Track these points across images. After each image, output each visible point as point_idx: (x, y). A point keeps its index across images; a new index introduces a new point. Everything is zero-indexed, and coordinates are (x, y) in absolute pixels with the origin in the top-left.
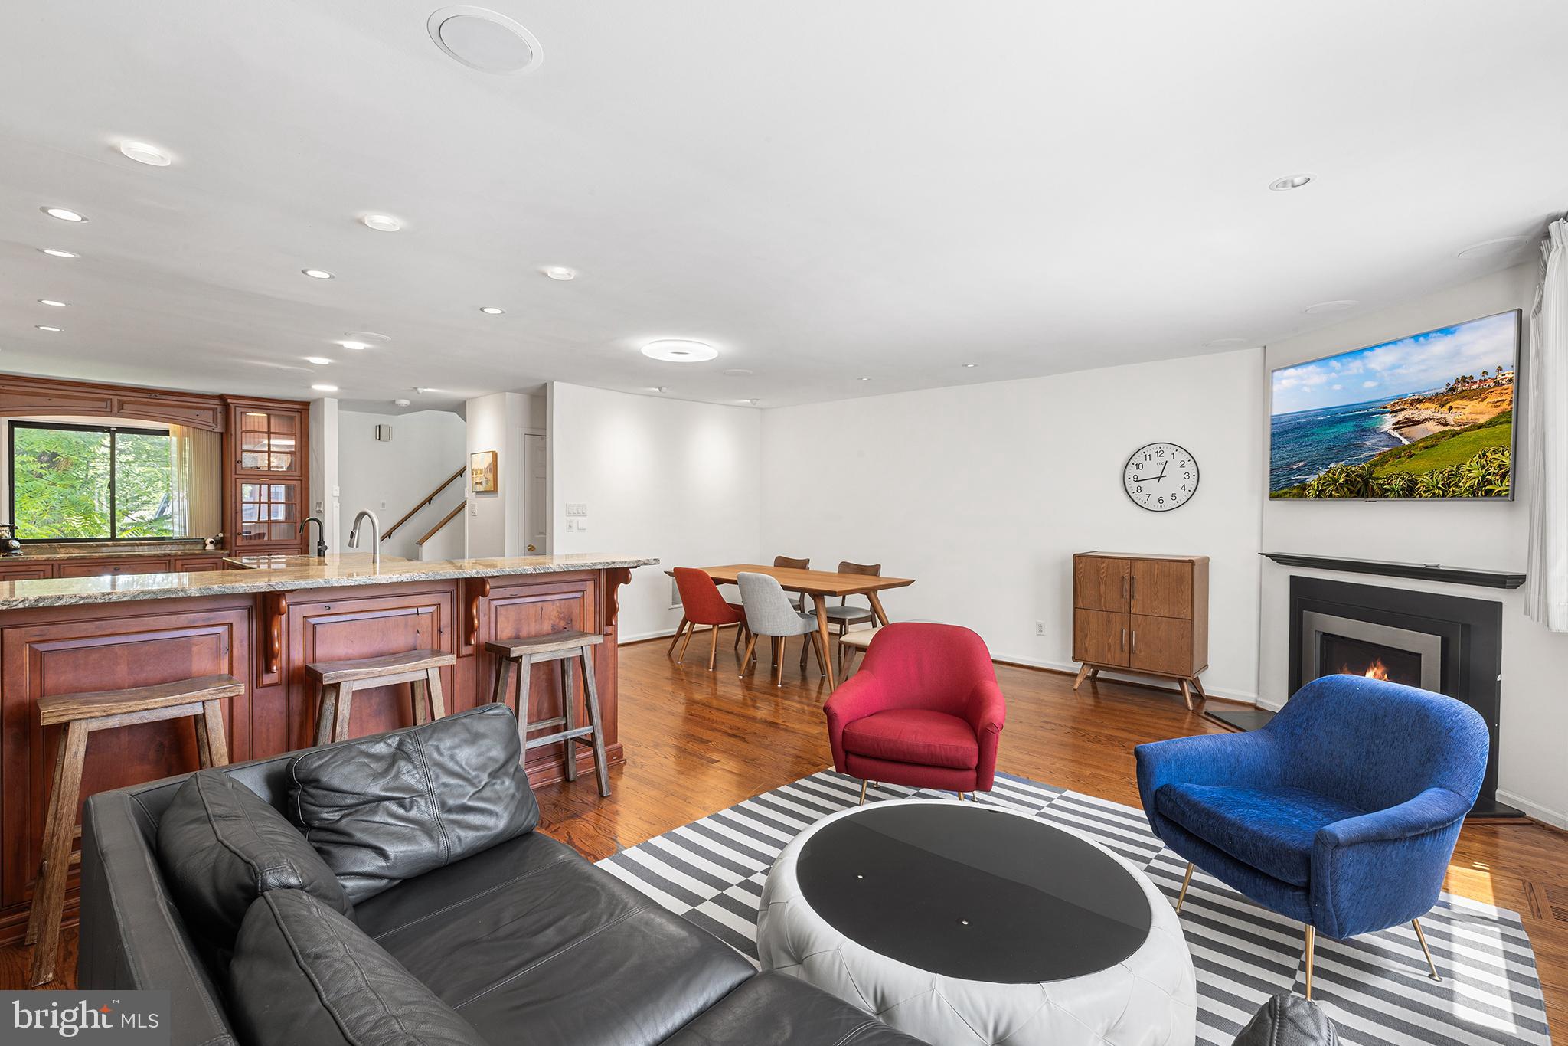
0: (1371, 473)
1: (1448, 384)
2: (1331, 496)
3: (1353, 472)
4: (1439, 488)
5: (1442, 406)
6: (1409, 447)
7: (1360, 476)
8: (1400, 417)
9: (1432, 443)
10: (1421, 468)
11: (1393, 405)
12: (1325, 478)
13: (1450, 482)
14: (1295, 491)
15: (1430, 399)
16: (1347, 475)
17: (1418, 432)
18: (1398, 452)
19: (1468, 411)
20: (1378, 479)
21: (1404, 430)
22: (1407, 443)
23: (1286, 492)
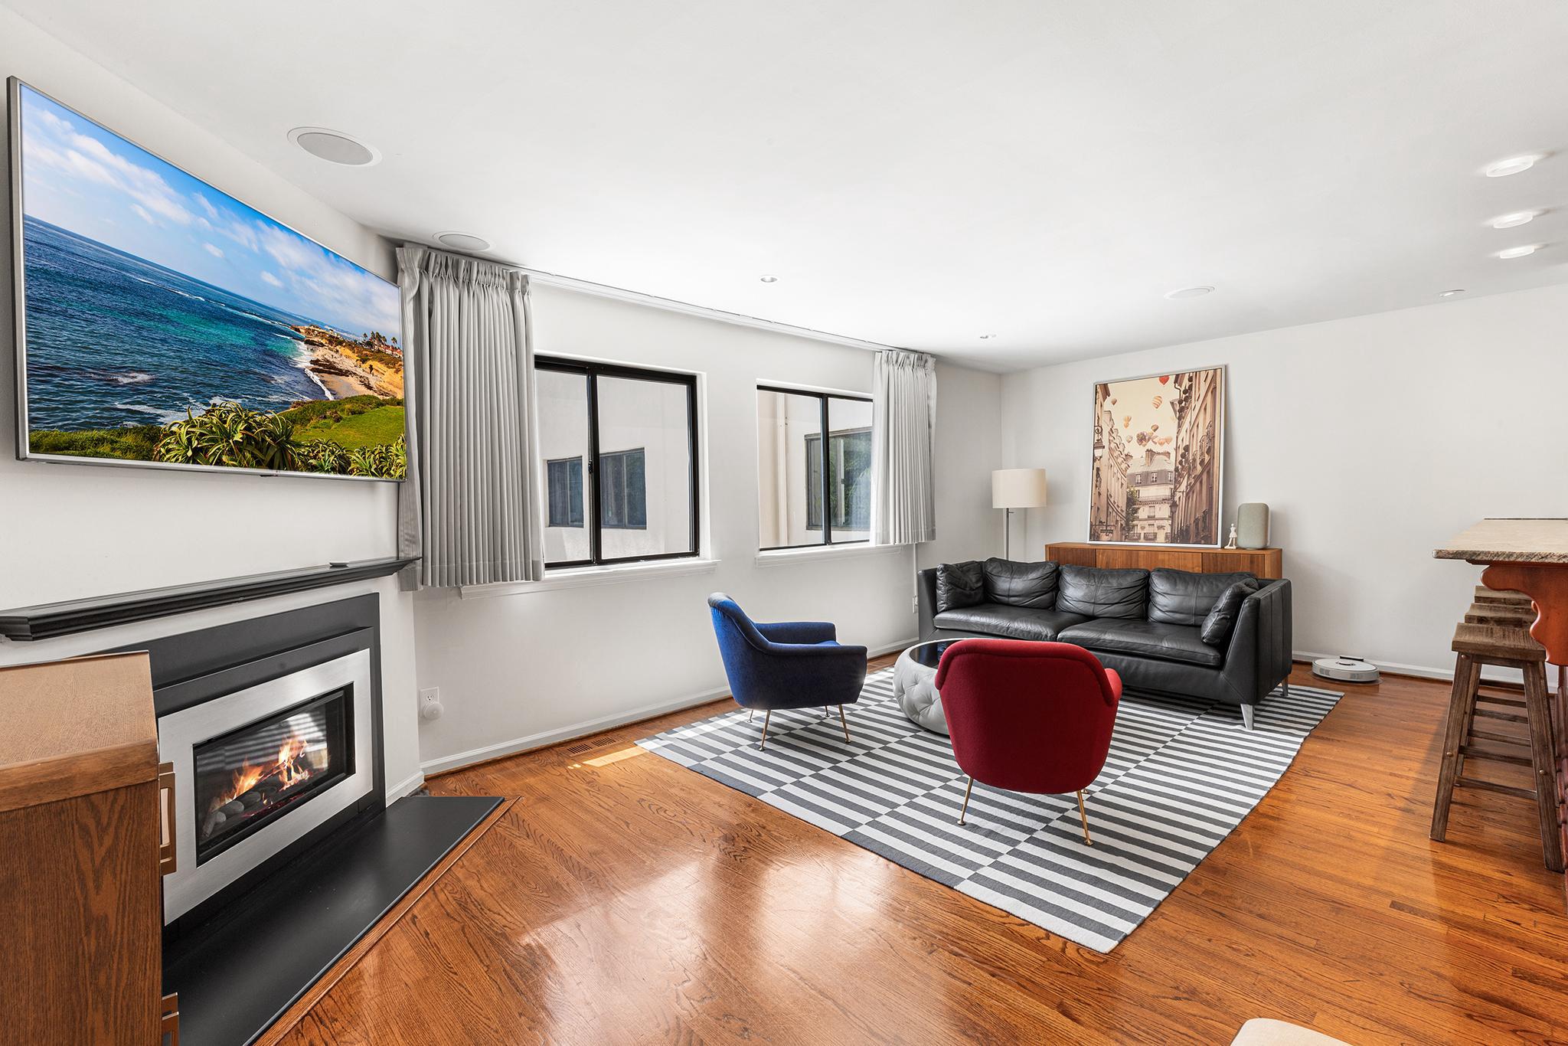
1: (365, 335)
3: (260, 425)
5: (363, 361)
6: (334, 405)
7: (271, 434)
8: (318, 355)
9: (361, 406)
11: (308, 331)
12: (201, 423)
13: (382, 467)
14: (128, 440)
15: (352, 345)
16: (249, 428)
17: (342, 387)
18: (320, 408)
20: (299, 445)
21: (327, 377)
22: (331, 398)
23: (100, 441)
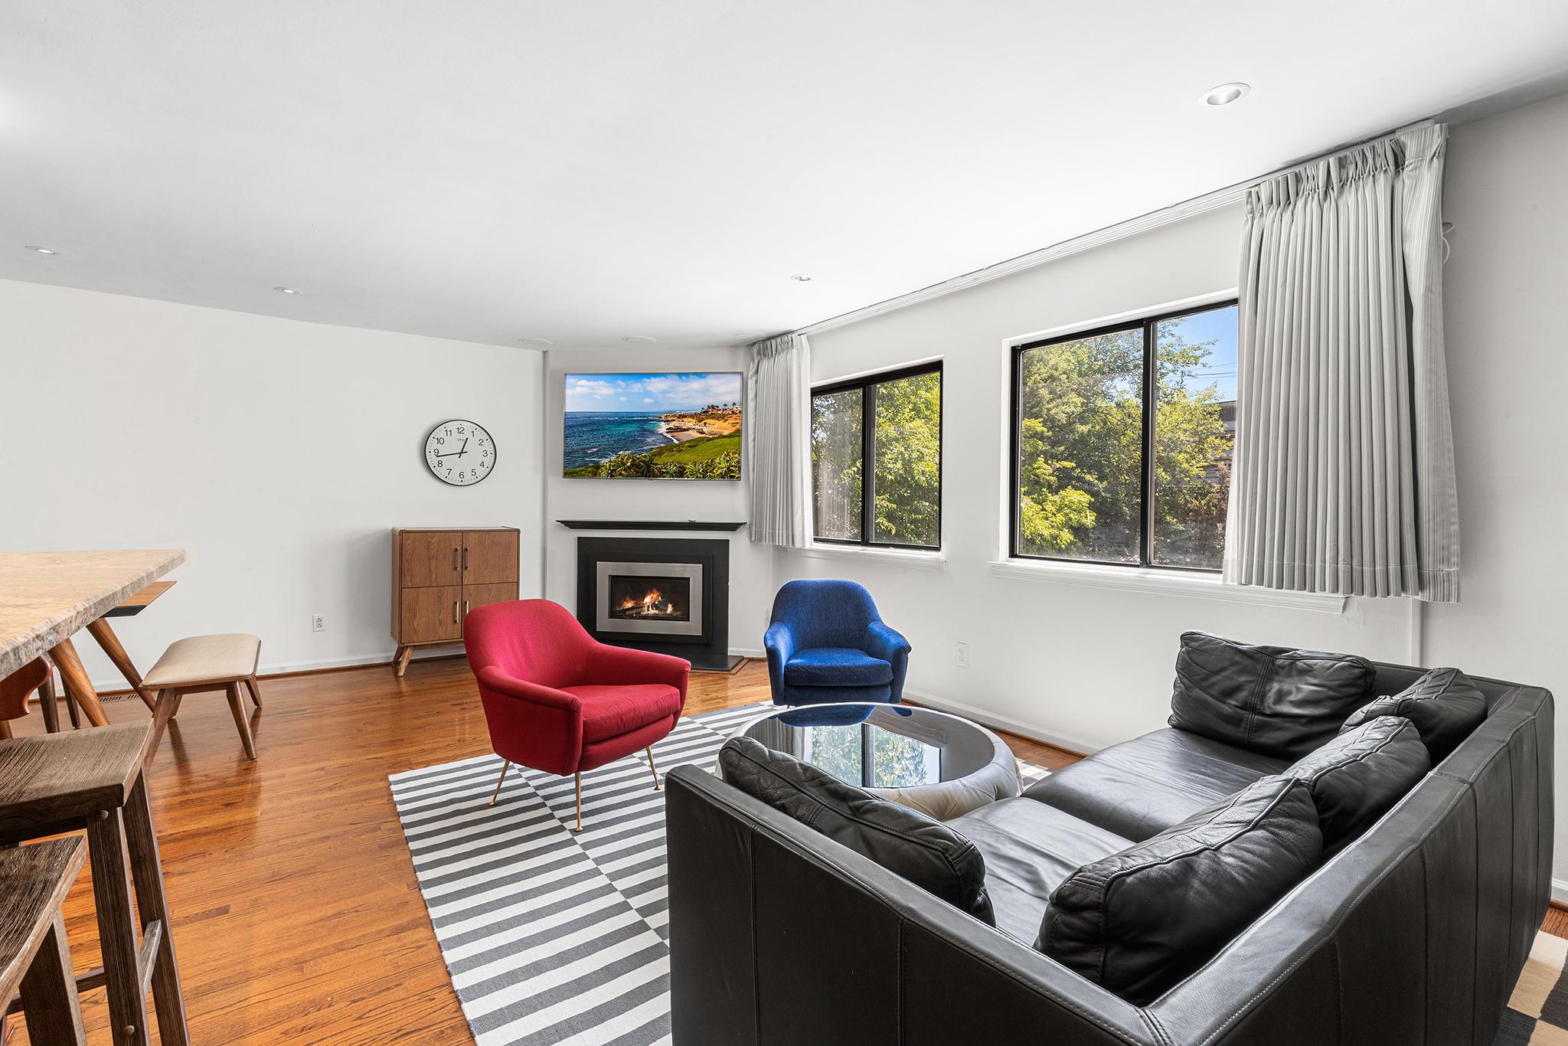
0: (651, 460)
1: (703, 409)
2: (621, 474)
3: (638, 459)
4: (700, 473)
5: (700, 422)
6: (678, 445)
7: (643, 461)
8: (672, 425)
9: (694, 444)
10: (688, 459)
11: (666, 417)
12: (615, 461)
13: (708, 470)
14: (590, 469)
15: (692, 416)
16: (634, 460)
17: (685, 436)
18: (670, 448)
19: (714, 427)
20: (657, 464)
21: (675, 434)
22: (677, 442)
23: (582, 470)
